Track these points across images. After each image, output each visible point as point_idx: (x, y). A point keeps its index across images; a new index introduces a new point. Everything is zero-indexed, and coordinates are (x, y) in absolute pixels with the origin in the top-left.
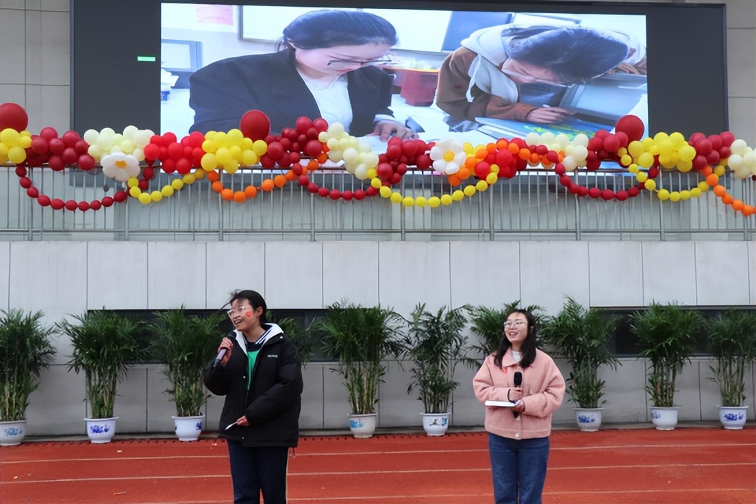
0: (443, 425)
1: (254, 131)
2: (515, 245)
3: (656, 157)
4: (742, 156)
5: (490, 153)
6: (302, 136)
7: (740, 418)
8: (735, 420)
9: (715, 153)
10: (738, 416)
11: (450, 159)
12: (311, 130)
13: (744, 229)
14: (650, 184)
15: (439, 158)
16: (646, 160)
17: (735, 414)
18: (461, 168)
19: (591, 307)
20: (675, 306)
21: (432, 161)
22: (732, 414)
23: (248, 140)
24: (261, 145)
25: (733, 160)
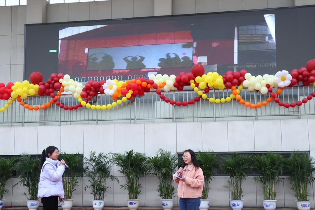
0: (99, 205)
1: (34, 81)
2: (143, 125)
3: (207, 84)
4: (249, 80)
5: (128, 85)
6: (53, 82)
7: (238, 205)
8: (236, 206)
9: (235, 80)
10: (237, 204)
11: (111, 89)
12: (56, 79)
13: (255, 115)
14: (204, 96)
15: (107, 88)
16: (202, 85)
17: (235, 204)
18: (115, 92)
19: (177, 153)
20: (208, 152)
21: (104, 90)
22: (234, 204)
23: (32, 85)
24: (37, 86)
25: (245, 83)
